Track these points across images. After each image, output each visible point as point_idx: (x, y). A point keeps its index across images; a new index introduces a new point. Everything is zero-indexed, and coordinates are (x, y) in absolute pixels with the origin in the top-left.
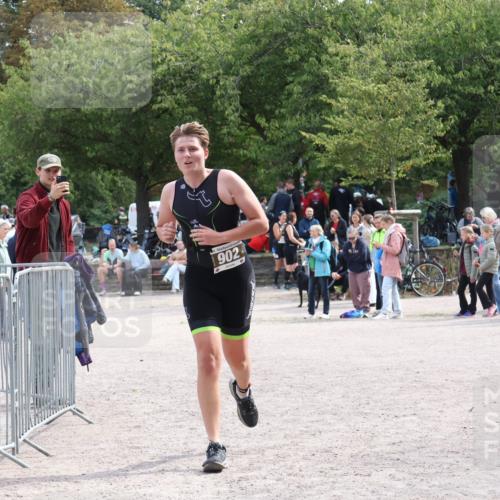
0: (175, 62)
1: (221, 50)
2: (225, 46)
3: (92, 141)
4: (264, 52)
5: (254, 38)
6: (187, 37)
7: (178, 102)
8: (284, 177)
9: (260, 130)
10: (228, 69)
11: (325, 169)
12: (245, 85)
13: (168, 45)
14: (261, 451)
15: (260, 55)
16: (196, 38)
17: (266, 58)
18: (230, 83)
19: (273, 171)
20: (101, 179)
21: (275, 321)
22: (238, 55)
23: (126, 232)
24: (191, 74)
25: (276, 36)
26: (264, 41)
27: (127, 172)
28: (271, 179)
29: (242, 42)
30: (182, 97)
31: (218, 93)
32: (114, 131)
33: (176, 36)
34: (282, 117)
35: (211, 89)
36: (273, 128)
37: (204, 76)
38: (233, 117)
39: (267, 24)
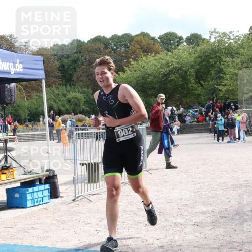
0: (176, 65)
1: (190, 61)
2: (191, 59)
3: (150, 89)
4: (203, 61)
5: (200, 57)
6: (180, 57)
7: (176, 77)
9: (202, 85)
10: (192, 66)
11: (222, 97)
12: (197, 71)
13: (174, 60)
14: (204, 183)
15: (202, 62)
16: (182, 57)
17: (204, 63)
18: (192, 70)
19: (206, 97)
20: (153, 100)
21: (207, 143)
22: (195, 62)
24: (180, 68)
25: (207, 56)
26: (203, 58)
28: (206, 100)
29: (196, 58)
30: (177, 75)
31: (188, 74)
32: (157, 86)
33: (176, 57)
34: (209, 81)
35: (186, 72)
36: (205, 84)
37: (184, 69)
38: (193, 81)
39: (204, 53)
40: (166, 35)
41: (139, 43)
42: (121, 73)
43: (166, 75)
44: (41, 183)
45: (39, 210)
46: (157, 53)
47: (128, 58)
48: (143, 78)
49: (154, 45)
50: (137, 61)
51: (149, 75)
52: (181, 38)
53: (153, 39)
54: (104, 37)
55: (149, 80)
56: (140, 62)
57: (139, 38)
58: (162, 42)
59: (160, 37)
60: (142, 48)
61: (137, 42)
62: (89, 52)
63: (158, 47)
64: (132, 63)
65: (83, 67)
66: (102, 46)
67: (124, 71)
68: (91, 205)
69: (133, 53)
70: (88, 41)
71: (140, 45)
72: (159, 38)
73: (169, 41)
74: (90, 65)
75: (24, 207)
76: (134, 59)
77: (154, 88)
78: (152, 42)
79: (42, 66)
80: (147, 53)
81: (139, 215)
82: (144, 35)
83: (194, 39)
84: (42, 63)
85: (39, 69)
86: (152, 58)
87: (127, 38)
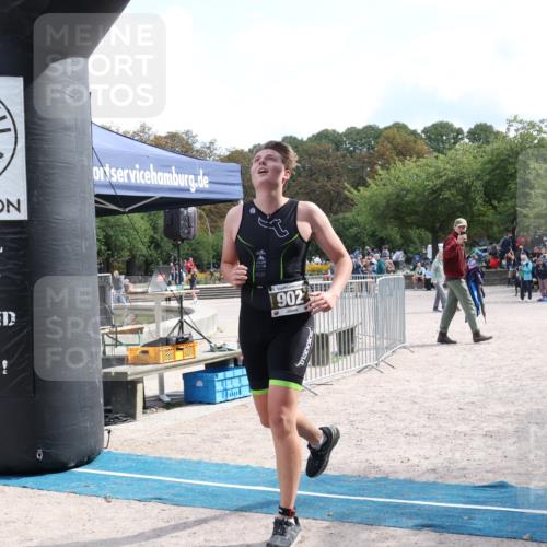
0: (451, 175)
1: (475, 168)
2: (477, 166)
3: (410, 214)
4: (497, 168)
5: (491, 161)
6: (458, 162)
7: (452, 194)
8: (507, 230)
9: (494, 208)
10: (478, 177)
12: (487, 185)
13: (448, 166)
14: (500, 367)
15: (493, 170)
16: (461, 162)
17: (498, 171)
18: (478, 184)
19: (502, 228)
20: (414, 233)
21: (502, 302)
22: (483, 171)
23: (427, 259)
24: (459, 181)
25: (502, 160)
26: (497, 163)
27: (427, 229)
28: (501, 232)
29: (485, 163)
30: (454, 191)
31: (473, 189)
32: (421, 209)
33: (451, 162)
34: (506, 200)
35: (469, 187)
36: (501, 206)
37: (465, 181)
38: (480, 201)
39: (498, 155)
40: (435, 126)
41: (391, 140)
42: (361, 188)
43: (435, 192)
44: (237, 366)
45: (235, 408)
46: (420, 155)
47: (372, 165)
48: (398, 196)
49: (415, 142)
50: (388, 169)
51: (408, 191)
52: (459, 131)
53: (414, 133)
54: (334, 131)
55: (407, 199)
56: (392, 171)
57: (389, 133)
58: (429, 138)
59: (426, 131)
60: (395, 148)
61: (387, 138)
62: (310, 156)
63: (422, 146)
64: (380, 172)
65: (300, 179)
66: (331, 146)
67: (366, 185)
68: (317, 401)
69: (381, 156)
70: (309, 139)
71: (391, 143)
72: (423, 132)
73: (441, 136)
74: (311, 176)
75: (211, 402)
76: (382, 167)
77: (416, 213)
78: (412, 138)
79: (239, 180)
80: (405, 156)
81: (396, 418)
82: (399, 127)
83: (481, 133)
84: (239, 174)
85: (234, 184)
86: (412, 165)
87: (371, 133)
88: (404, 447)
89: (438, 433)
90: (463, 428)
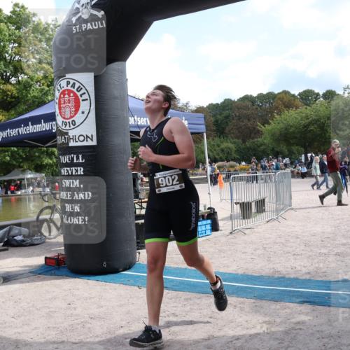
0: (314, 117)
1: (326, 113)
3: (292, 139)
6: (317, 111)
7: (315, 128)
13: (312, 113)
16: (319, 111)
20: (295, 148)
24: (318, 120)
27: (302, 146)
30: (316, 126)
32: (298, 136)
33: (314, 111)
35: (324, 124)
37: (322, 120)
40: (305, 92)
42: (266, 125)
43: (306, 126)
44: (204, 219)
45: (203, 241)
46: (297, 107)
47: (272, 113)
48: (286, 129)
49: (294, 100)
50: (280, 115)
51: (291, 126)
52: (318, 94)
53: (294, 96)
54: (251, 96)
55: (291, 131)
56: (283, 116)
57: (281, 96)
58: (302, 98)
59: (300, 94)
60: (284, 104)
61: (279, 98)
62: (238, 109)
63: (298, 102)
64: (276, 116)
65: (234, 121)
66: (249, 104)
67: (269, 124)
68: (246, 238)
69: (277, 108)
70: (238, 100)
71: (282, 101)
72: (298, 95)
73: (307, 96)
74: (239, 119)
76: (277, 114)
77: (296, 138)
78: (292, 98)
79: (202, 121)
80: (289, 108)
81: (288, 246)
82: (286, 93)
83: (330, 95)
85: (201, 124)
86: (293, 112)
87: (271, 96)
88: (293, 261)
89: (310, 254)
90: (323, 251)
